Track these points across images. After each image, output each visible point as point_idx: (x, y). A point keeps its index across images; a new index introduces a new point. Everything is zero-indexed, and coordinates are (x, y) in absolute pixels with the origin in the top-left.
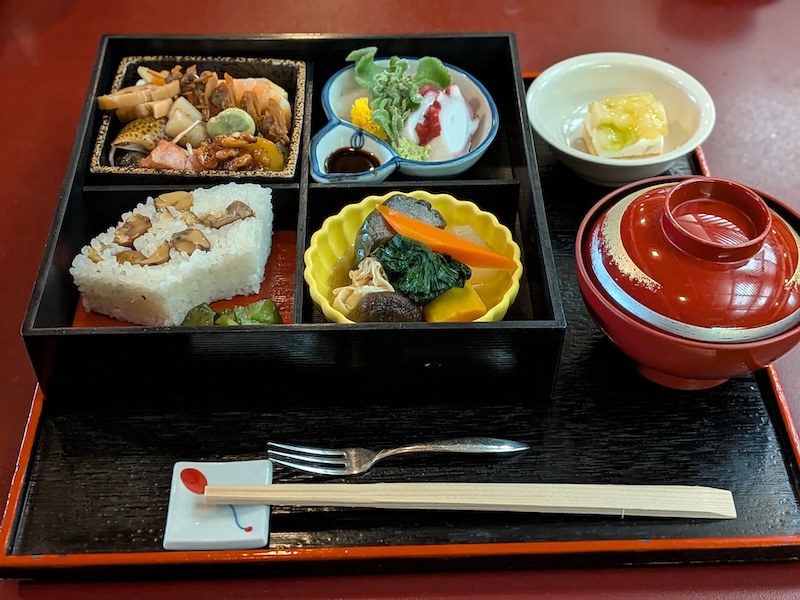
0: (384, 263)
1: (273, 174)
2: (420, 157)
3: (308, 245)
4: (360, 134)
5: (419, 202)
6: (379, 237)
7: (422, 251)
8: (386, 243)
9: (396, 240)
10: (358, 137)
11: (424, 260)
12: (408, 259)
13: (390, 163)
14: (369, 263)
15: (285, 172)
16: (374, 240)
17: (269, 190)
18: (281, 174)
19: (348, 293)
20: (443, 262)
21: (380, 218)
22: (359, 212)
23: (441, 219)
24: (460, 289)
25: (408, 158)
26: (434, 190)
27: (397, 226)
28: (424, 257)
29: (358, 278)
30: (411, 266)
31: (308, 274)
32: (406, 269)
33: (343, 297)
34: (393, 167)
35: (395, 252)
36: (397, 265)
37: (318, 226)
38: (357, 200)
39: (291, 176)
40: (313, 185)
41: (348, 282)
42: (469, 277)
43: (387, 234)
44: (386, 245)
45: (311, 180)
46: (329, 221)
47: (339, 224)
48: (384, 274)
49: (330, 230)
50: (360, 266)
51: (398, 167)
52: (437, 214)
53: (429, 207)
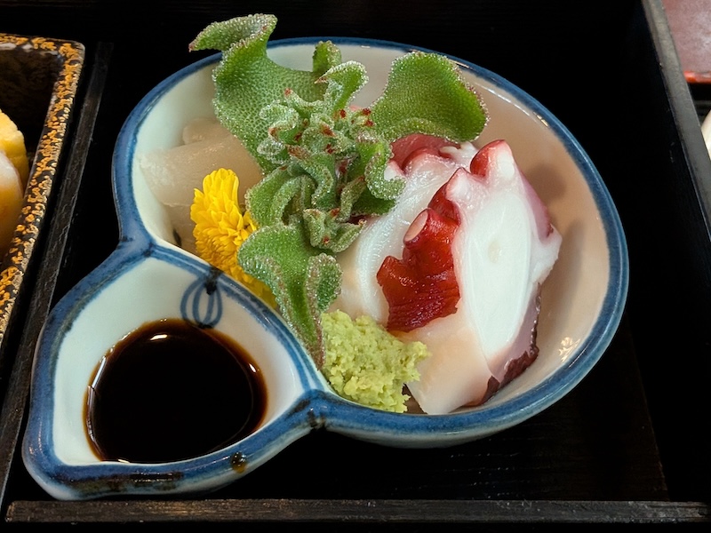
4: (211, 288)
10: (205, 297)
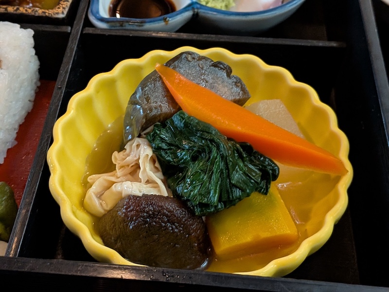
0: (157, 150)
1: (40, 12)
2: (223, 4)
3: (63, 110)
5: (216, 65)
6: (154, 112)
7: (212, 141)
8: (163, 121)
9: (176, 119)
11: (214, 153)
12: (191, 148)
13: (186, 9)
14: (138, 146)
15: (55, 11)
16: (146, 116)
17: (30, 32)
18: (50, 13)
19: (106, 184)
20: (241, 156)
21: (159, 84)
22: (139, 69)
23: (243, 89)
24: (262, 197)
25: (209, 5)
26: (237, 49)
27: (182, 98)
28: (214, 150)
29: (122, 163)
30: (194, 159)
31: (53, 155)
32: (185, 162)
33: (99, 190)
34: (188, 14)
35: (174, 135)
36: (175, 154)
37: (82, 86)
38: (138, 55)
39: (61, 16)
40: (89, 30)
41: (109, 167)
42: (275, 177)
43: (166, 108)
44: (164, 125)
45: (88, 23)
46: (96, 80)
47: (111, 83)
48: (157, 165)
49: (97, 91)
50: (127, 147)
51: (196, 16)
52: (238, 82)
53: (229, 72)
